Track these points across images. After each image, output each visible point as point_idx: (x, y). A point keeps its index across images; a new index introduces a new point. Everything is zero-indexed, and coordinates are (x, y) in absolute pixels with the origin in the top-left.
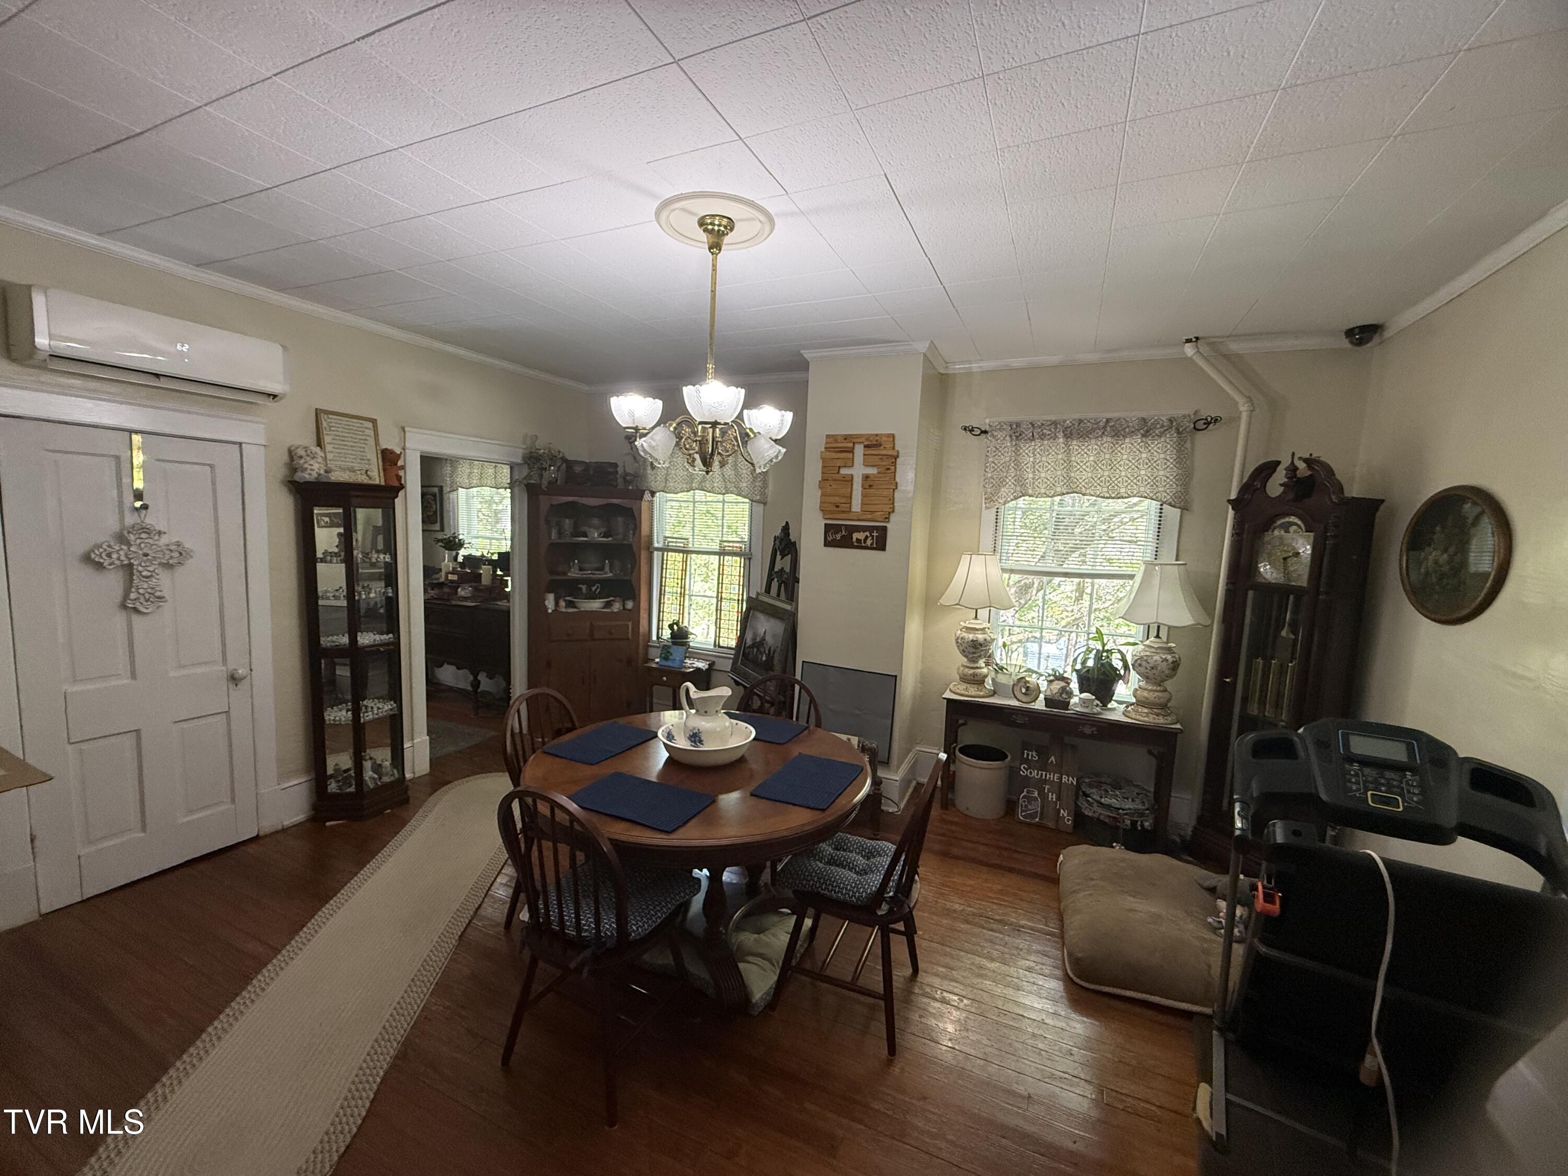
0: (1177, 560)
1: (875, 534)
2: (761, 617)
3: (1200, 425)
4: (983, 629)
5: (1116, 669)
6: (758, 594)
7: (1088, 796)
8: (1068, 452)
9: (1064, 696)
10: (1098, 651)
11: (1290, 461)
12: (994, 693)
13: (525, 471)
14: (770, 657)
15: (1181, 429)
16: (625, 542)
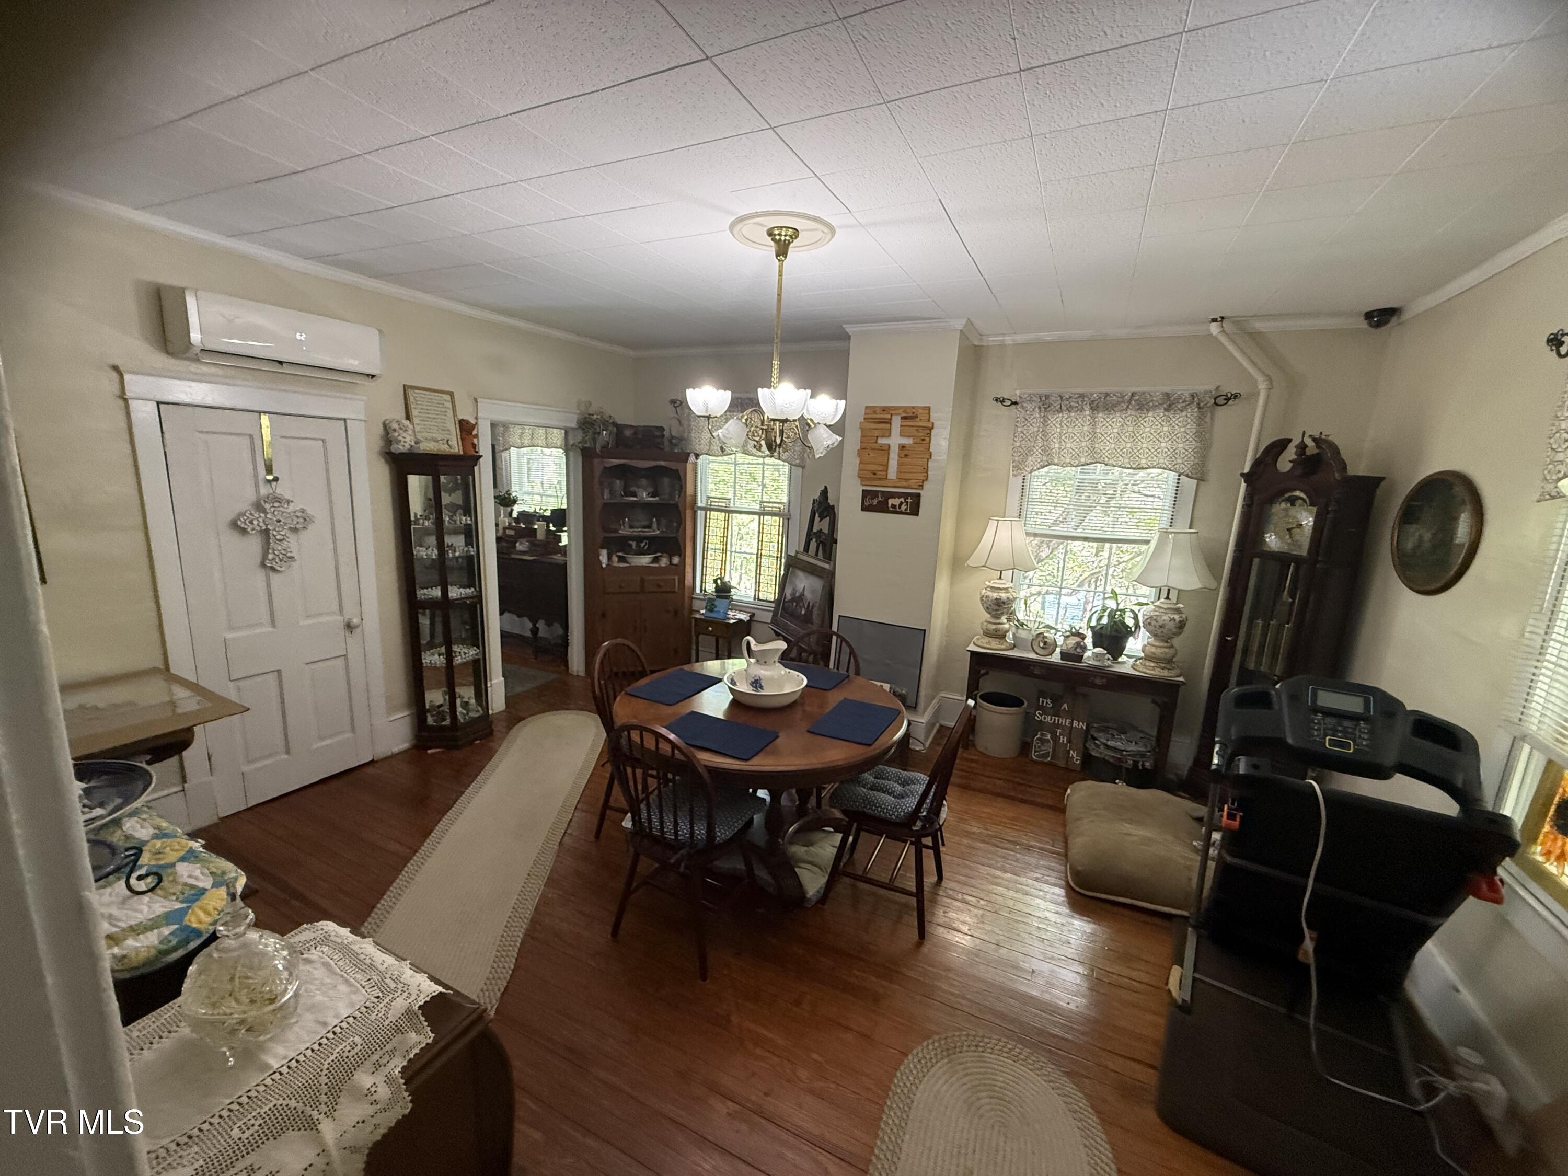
0: (1190, 528)
1: (909, 500)
2: (801, 574)
3: (1221, 401)
4: (1007, 589)
5: (1128, 627)
6: (797, 552)
7: (1095, 739)
8: (1094, 424)
9: (1078, 650)
10: (1112, 610)
11: (1300, 440)
12: (1014, 646)
13: (579, 436)
14: (809, 611)
15: (1202, 405)
16: (672, 502)
